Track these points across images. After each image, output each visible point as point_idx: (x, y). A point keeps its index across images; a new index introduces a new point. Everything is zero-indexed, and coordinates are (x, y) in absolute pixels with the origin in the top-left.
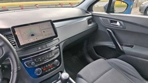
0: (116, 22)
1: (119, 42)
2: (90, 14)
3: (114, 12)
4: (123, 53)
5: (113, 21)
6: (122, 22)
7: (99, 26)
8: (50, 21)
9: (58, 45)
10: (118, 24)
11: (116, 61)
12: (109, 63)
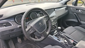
0: (79, 10)
1: (80, 20)
2: (66, 6)
3: (77, 6)
4: (81, 24)
5: (77, 9)
6: (81, 10)
7: (70, 12)
8: (54, 8)
9: (56, 19)
10: (80, 11)
11: (79, 28)
12: (75, 28)
